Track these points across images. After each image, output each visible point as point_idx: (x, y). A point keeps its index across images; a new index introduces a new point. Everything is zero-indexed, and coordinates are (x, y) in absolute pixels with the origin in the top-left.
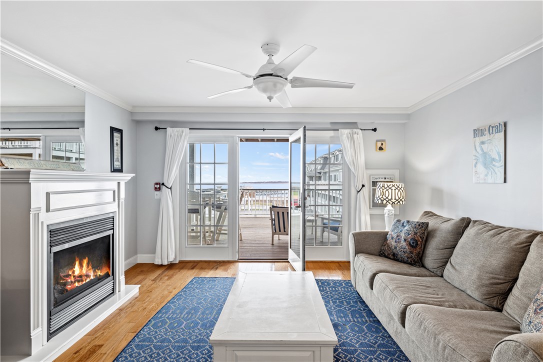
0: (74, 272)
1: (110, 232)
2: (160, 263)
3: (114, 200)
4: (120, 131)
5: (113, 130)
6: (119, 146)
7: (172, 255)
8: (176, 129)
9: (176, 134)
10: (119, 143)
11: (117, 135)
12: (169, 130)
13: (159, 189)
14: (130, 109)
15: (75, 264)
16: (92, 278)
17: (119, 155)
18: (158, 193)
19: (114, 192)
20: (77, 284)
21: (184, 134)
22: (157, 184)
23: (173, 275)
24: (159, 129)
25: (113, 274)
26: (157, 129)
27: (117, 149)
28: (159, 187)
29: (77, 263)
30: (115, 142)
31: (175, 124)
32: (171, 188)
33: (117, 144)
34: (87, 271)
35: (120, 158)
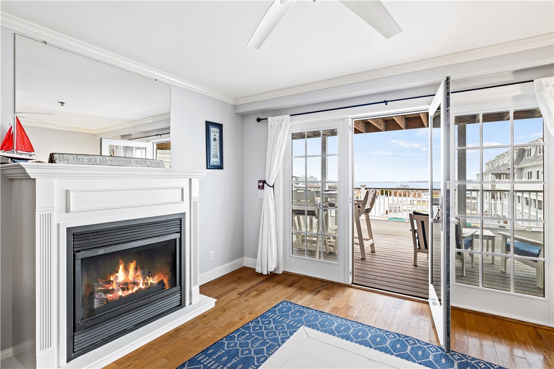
0: (117, 278)
1: (177, 236)
2: (260, 272)
3: (182, 199)
4: (220, 126)
5: (208, 124)
6: (218, 141)
7: (272, 264)
8: (276, 118)
9: (276, 123)
10: (217, 137)
11: (214, 131)
12: (270, 119)
13: (263, 187)
14: (231, 102)
15: (119, 268)
16: (141, 286)
17: (218, 150)
18: (261, 191)
19: (182, 189)
21: (284, 123)
22: (260, 181)
23: (263, 291)
24: (261, 120)
25: (180, 284)
26: (259, 120)
27: (215, 146)
28: (262, 184)
29: (121, 267)
30: (212, 137)
31: (277, 112)
32: (273, 186)
33: (215, 140)
34: (134, 278)
35: (218, 154)
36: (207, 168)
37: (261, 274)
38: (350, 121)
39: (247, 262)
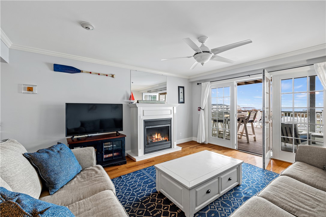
0: (155, 137)
1: (169, 125)
2: (198, 142)
3: (171, 114)
4: (183, 87)
5: (179, 87)
6: (182, 93)
7: (203, 139)
8: (205, 83)
9: (205, 85)
10: (182, 92)
11: (181, 90)
12: (202, 83)
13: (200, 110)
14: (188, 78)
16: (161, 140)
17: (183, 96)
18: (199, 111)
19: (171, 110)
20: (156, 141)
21: (208, 85)
22: (199, 108)
23: (199, 148)
24: (199, 84)
25: (171, 141)
26: (198, 84)
27: (181, 95)
28: (200, 109)
29: (156, 134)
30: (180, 92)
31: (205, 81)
32: (204, 110)
33: (181, 93)
34: (160, 137)
35: (183, 98)
36: (179, 103)
37: (199, 143)
38: (235, 83)
39: (194, 139)
